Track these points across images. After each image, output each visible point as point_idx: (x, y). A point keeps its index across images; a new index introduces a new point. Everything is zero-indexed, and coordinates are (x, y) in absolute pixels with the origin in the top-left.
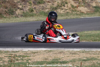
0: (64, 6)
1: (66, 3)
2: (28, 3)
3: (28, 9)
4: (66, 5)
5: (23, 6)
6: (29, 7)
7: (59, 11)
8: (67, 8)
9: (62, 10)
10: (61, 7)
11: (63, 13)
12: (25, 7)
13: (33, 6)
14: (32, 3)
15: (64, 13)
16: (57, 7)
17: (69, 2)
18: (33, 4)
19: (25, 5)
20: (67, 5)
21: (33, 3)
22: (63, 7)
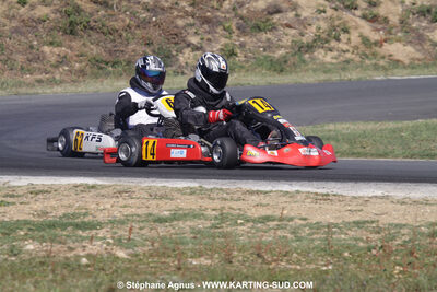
0: (338, 40)
1: (346, 31)
2: (220, 30)
3: (219, 47)
4: (343, 37)
5: (202, 39)
6: (223, 41)
7: (320, 56)
8: (345, 47)
9: (329, 53)
10: (327, 42)
11: (332, 64)
12: (209, 40)
13: (237, 39)
14: (234, 28)
15: (335, 61)
16: (315, 41)
17: (356, 28)
18: (237, 32)
19: (209, 36)
20: (347, 35)
21: (239, 28)
22: (333, 43)
